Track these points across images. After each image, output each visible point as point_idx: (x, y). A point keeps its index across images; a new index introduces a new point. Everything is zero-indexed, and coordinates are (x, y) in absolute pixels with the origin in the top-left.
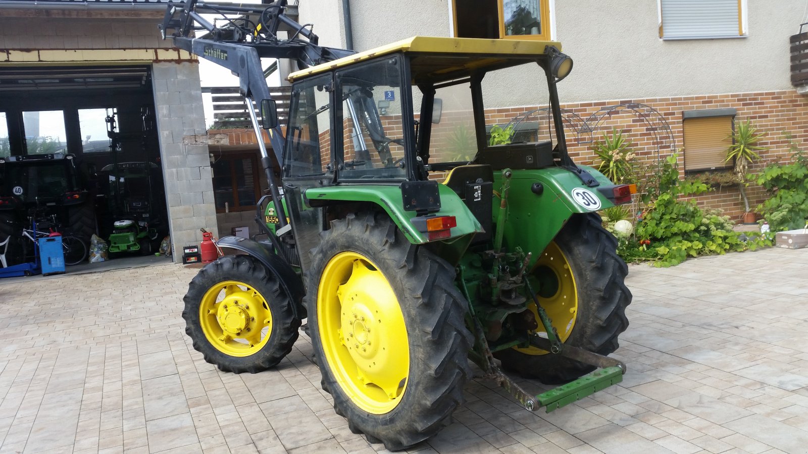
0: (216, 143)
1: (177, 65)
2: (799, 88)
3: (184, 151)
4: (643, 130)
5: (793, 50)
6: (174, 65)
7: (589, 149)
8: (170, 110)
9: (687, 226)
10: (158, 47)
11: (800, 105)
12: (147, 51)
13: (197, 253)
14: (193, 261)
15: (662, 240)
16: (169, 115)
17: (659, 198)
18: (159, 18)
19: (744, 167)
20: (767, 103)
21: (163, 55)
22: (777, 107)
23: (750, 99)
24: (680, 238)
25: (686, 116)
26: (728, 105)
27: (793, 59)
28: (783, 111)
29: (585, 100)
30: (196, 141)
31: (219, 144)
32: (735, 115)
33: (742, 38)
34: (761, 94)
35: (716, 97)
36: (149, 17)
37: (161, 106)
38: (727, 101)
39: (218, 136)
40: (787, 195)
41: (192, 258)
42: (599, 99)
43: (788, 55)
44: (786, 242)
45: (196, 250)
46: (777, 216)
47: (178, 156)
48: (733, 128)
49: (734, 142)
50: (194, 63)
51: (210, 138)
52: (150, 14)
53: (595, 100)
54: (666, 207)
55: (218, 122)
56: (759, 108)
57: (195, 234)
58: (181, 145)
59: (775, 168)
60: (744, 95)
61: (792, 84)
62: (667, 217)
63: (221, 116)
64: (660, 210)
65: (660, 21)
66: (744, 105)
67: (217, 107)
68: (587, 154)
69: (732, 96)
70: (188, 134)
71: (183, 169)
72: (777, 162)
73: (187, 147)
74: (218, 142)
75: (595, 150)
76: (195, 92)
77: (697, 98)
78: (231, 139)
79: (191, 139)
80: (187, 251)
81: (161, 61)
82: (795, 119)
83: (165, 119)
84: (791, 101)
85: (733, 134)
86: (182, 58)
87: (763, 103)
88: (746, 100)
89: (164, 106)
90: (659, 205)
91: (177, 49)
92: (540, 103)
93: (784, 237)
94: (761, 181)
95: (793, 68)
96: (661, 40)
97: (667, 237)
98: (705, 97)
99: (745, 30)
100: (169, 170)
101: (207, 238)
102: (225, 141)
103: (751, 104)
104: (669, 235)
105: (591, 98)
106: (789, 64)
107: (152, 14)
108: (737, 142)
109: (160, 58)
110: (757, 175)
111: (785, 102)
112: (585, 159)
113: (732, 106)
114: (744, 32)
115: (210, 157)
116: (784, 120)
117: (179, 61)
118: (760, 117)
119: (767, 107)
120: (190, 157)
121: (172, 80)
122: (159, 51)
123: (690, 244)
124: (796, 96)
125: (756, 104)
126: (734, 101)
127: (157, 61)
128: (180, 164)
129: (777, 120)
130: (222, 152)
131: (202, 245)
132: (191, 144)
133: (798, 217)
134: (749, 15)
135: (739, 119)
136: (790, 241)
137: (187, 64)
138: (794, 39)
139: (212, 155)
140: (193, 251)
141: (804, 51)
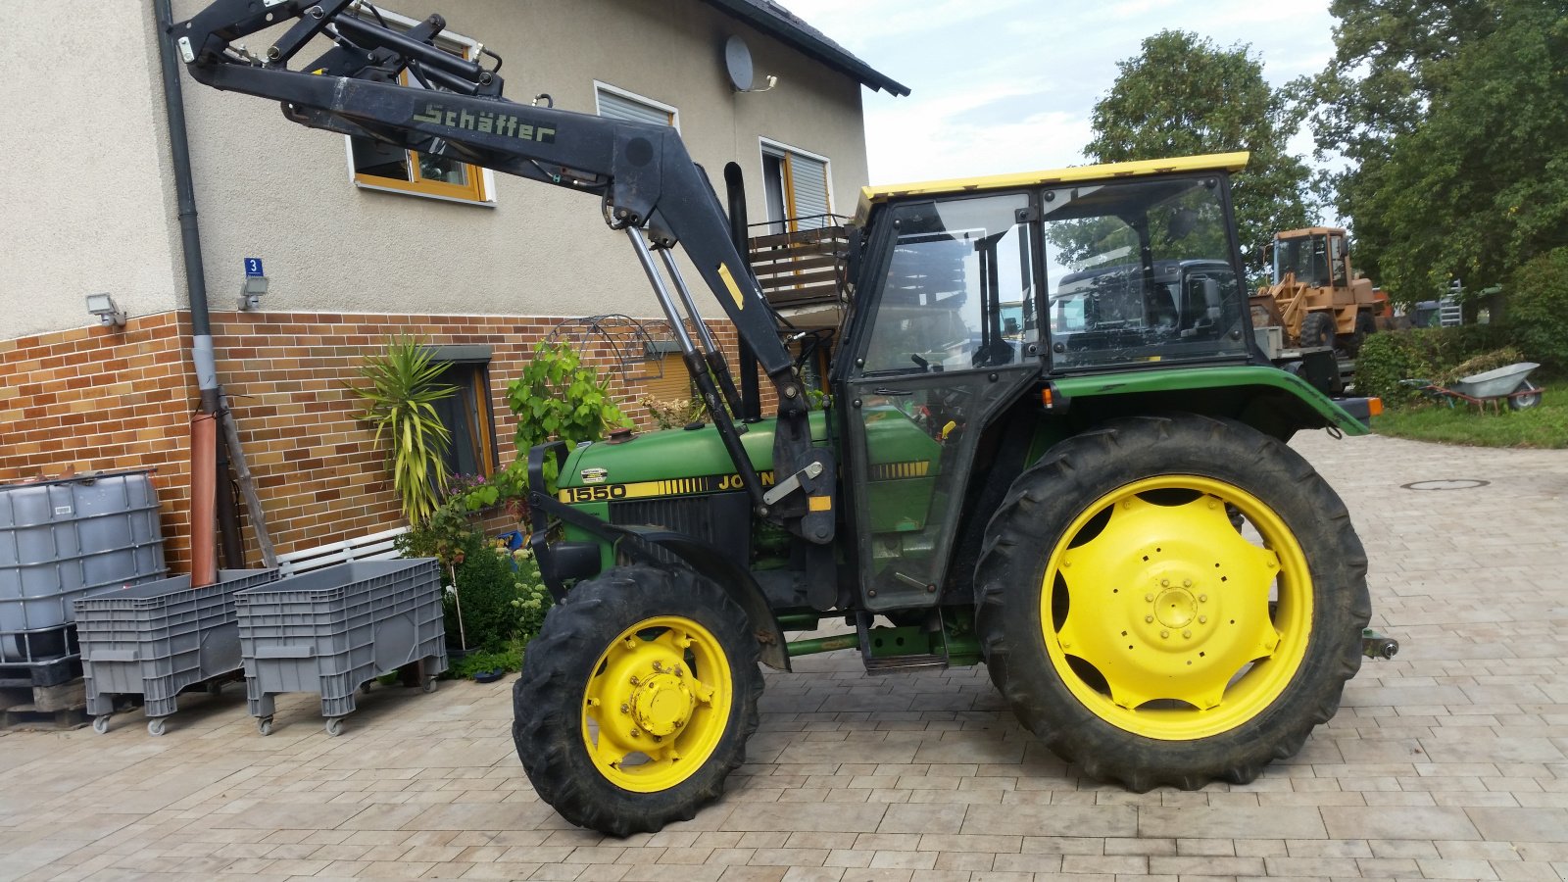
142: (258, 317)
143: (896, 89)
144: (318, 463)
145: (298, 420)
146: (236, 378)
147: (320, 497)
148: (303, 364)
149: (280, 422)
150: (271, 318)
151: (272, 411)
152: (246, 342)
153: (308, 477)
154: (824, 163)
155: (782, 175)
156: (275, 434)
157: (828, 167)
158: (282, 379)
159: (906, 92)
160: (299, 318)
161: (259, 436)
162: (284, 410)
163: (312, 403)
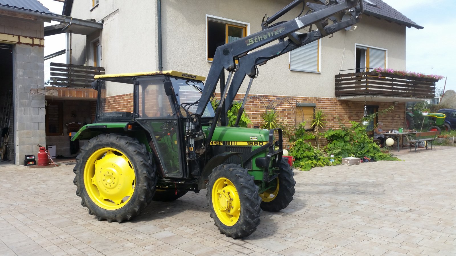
0: (50, 94)
1: (31, 47)
2: (337, 97)
3: (30, 97)
4: (281, 110)
5: (336, 81)
6: (29, 47)
7: (261, 116)
8: (24, 72)
9: (311, 154)
10: (20, 35)
11: (338, 105)
12: (13, 36)
13: (34, 159)
14: (31, 164)
15: (300, 159)
16: (23, 76)
17: (298, 141)
18: (28, 19)
19: (318, 130)
20: (327, 102)
21: (23, 40)
22: (330, 105)
23: (321, 100)
24: (307, 159)
25: (297, 105)
26: (313, 102)
27: (336, 85)
28: (332, 106)
29: (260, 94)
30: (38, 92)
31: (51, 95)
32: (315, 107)
33: (319, 73)
34: (325, 98)
35: (308, 98)
36: (22, 17)
37: (19, 70)
38: (313, 100)
39: (52, 91)
40: (337, 143)
41: (30, 162)
42: (265, 94)
43: (334, 83)
44: (346, 162)
45: (33, 157)
46: (336, 151)
47: (26, 101)
48: (314, 112)
49: (314, 118)
50: (42, 47)
51: (47, 91)
52: (23, 16)
53: (264, 94)
54: (300, 144)
55: (52, 82)
56: (324, 104)
57: (32, 148)
58: (28, 94)
59: (331, 131)
60: (319, 98)
61: (335, 95)
62: (301, 149)
63: (55, 79)
64: (298, 146)
65: (289, 62)
66: (318, 102)
67: (52, 74)
68: (260, 118)
69: (314, 98)
70: (33, 88)
71: (28, 108)
72: (331, 128)
73: (32, 95)
74: (51, 94)
75: (263, 117)
76: (40, 64)
77: (302, 98)
78: (59, 93)
79: (35, 91)
80: (28, 158)
81: (21, 43)
82: (336, 110)
83: (21, 77)
84: (335, 103)
85: (314, 114)
86: (35, 43)
87: (325, 102)
88: (319, 100)
89: (21, 70)
90: (298, 144)
91: (32, 38)
92: (242, 93)
93: (345, 160)
94: (326, 136)
95: (336, 89)
96: (289, 70)
97: (301, 158)
98: (304, 98)
99: (320, 70)
100: (20, 108)
101: (42, 151)
102: (55, 94)
103: (321, 102)
104: (302, 157)
105: (262, 93)
106: (334, 87)
107: (24, 16)
108: (315, 118)
109: (21, 42)
110: (324, 134)
111: (332, 103)
112: (259, 120)
113: (315, 103)
114: (319, 71)
115: (45, 102)
116: (332, 110)
117: (33, 45)
118: (324, 108)
119: (326, 104)
120: (33, 102)
121: (27, 55)
122: (20, 37)
123: (311, 162)
124: (336, 101)
125: (323, 102)
126: (315, 100)
127: (19, 43)
128: (27, 105)
129: (330, 110)
130: (53, 100)
131: (39, 155)
132: (35, 94)
133: (345, 153)
134: (321, 64)
135: (316, 108)
136: (348, 162)
137: (37, 47)
138: (337, 76)
139: (46, 101)
140: (31, 158)
141: (341, 82)
143: (418, 27)
154: (385, 51)
155: (366, 55)
157: (387, 52)
159: (422, 28)
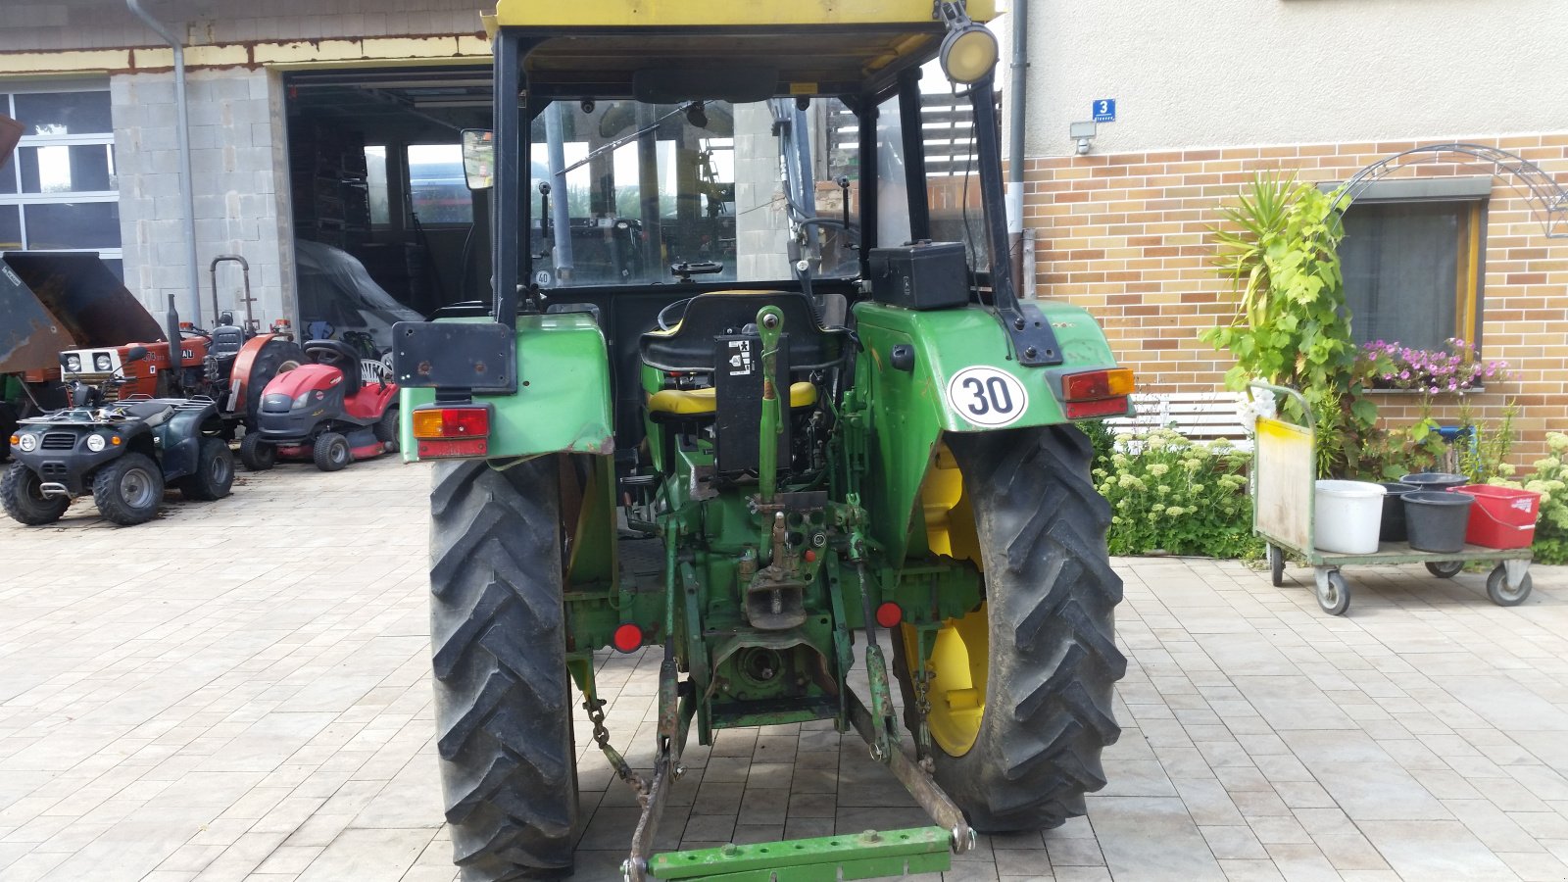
8: (754, 143)
37: (739, 136)
47: (761, 232)
58: (767, 210)
71: (767, 255)
73: (777, 213)
83: (745, 160)
89: (746, 137)
100: (743, 257)
128: (762, 245)
142: (1101, 160)
144: (1154, 310)
145: (1130, 264)
146: (1058, 222)
147: (1147, 345)
148: (1149, 206)
149: (1107, 265)
150: (1114, 160)
151: (1099, 254)
152: (1078, 186)
153: (1136, 323)
156: (1099, 278)
158: (1114, 222)
160: (1151, 158)
161: (1075, 278)
162: (1112, 254)
163: (1154, 248)
